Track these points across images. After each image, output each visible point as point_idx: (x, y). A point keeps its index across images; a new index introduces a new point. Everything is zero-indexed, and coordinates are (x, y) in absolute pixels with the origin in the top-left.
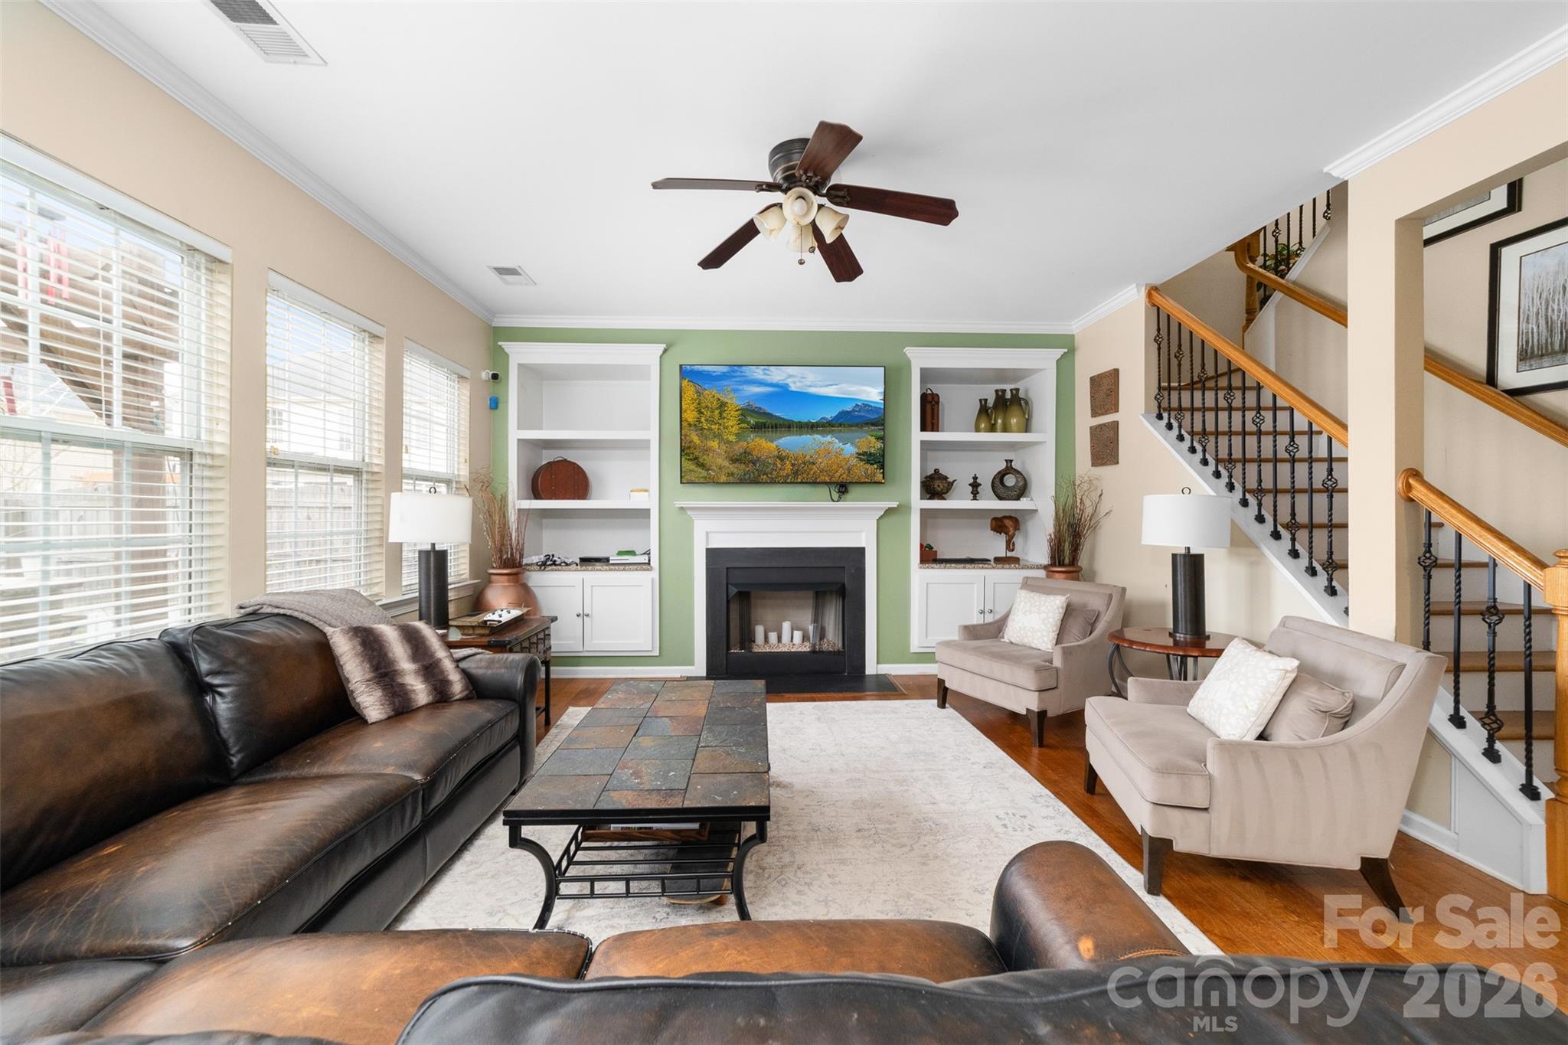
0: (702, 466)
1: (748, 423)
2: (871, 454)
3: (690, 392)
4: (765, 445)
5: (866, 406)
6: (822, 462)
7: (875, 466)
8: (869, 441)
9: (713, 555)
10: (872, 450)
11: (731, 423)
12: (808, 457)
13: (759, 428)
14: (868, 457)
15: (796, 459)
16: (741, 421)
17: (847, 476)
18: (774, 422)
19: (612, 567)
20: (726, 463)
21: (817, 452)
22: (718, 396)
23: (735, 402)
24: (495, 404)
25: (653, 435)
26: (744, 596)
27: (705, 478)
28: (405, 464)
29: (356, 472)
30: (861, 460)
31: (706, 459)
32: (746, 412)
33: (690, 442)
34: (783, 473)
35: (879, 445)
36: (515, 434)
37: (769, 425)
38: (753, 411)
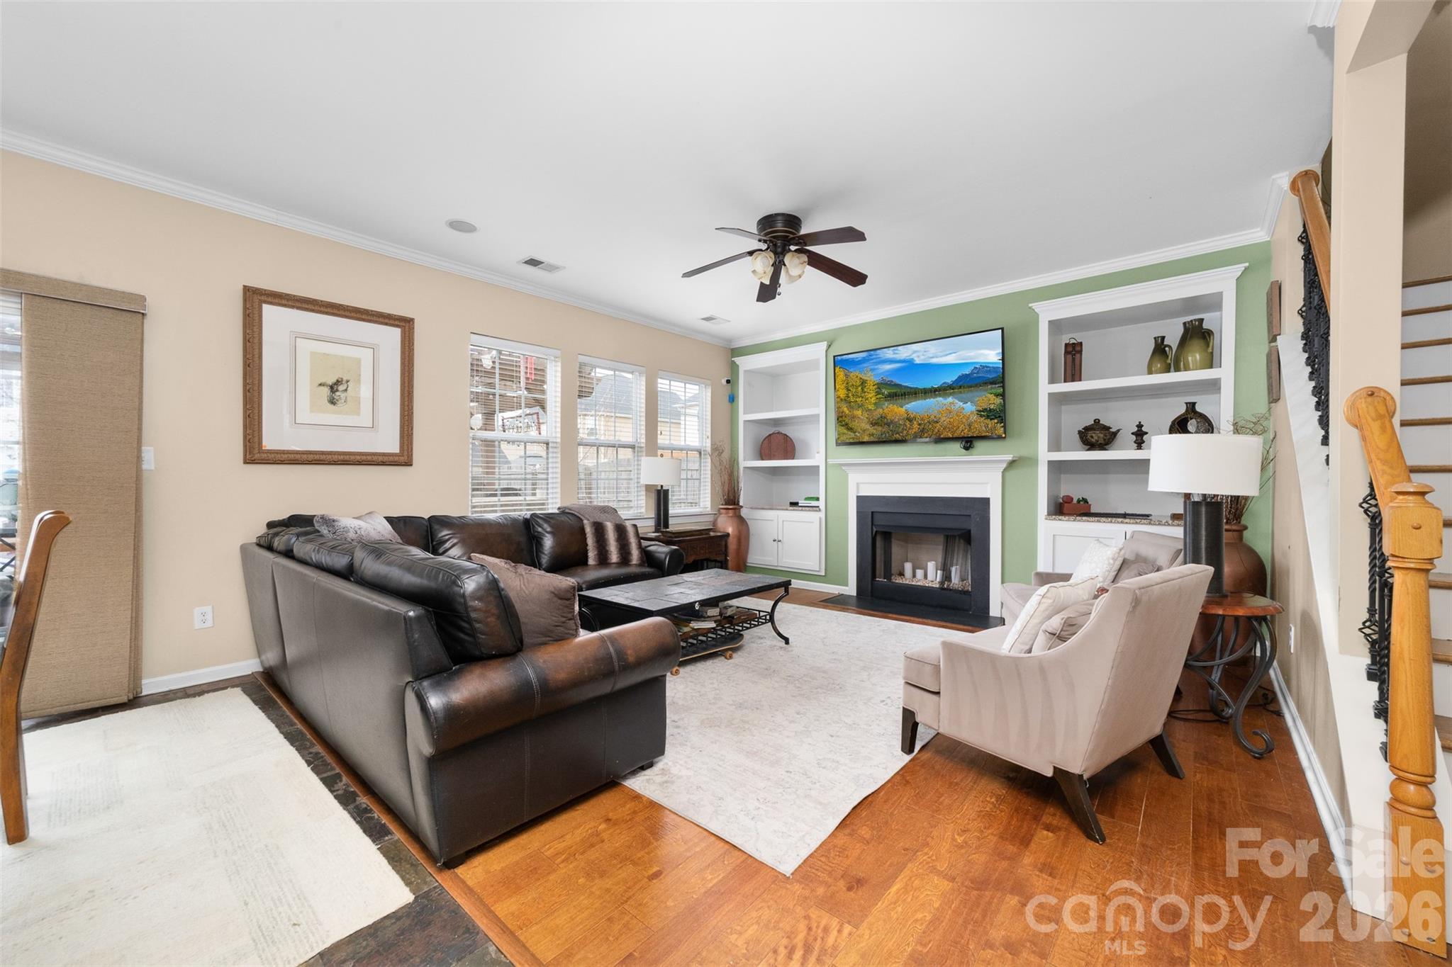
0: (851, 429)
1: (883, 394)
2: (990, 410)
3: (841, 375)
4: (897, 410)
5: (984, 368)
6: (944, 420)
7: (996, 421)
8: (989, 399)
9: (861, 500)
10: (992, 407)
11: (870, 396)
12: (932, 417)
13: (892, 397)
14: (988, 414)
15: (922, 419)
16: (878, 393)
17: (969, 431)
18: (903, 391)
19: (801, 508)
20: (868, 426)
21: (940, 412)
22: (860, 376)
23: (872, 378)
24: (732, 399)
25: (821, 410)
26: (887, 536)
27: (853, 438)
28: (659, 441)
29: (633, 447)
30: (981, 416)
31: (854, 424)
32: (880, 386)
33: (842, 413)
34: (912, 432)
35: (999, 401)
36: (743, 417)
37: (899, 393)
38: (886, 384)
